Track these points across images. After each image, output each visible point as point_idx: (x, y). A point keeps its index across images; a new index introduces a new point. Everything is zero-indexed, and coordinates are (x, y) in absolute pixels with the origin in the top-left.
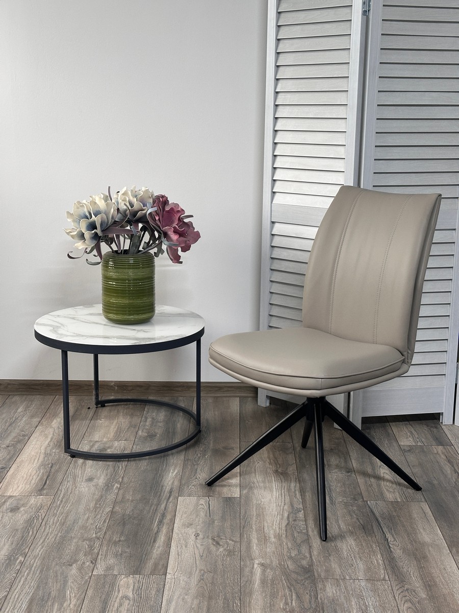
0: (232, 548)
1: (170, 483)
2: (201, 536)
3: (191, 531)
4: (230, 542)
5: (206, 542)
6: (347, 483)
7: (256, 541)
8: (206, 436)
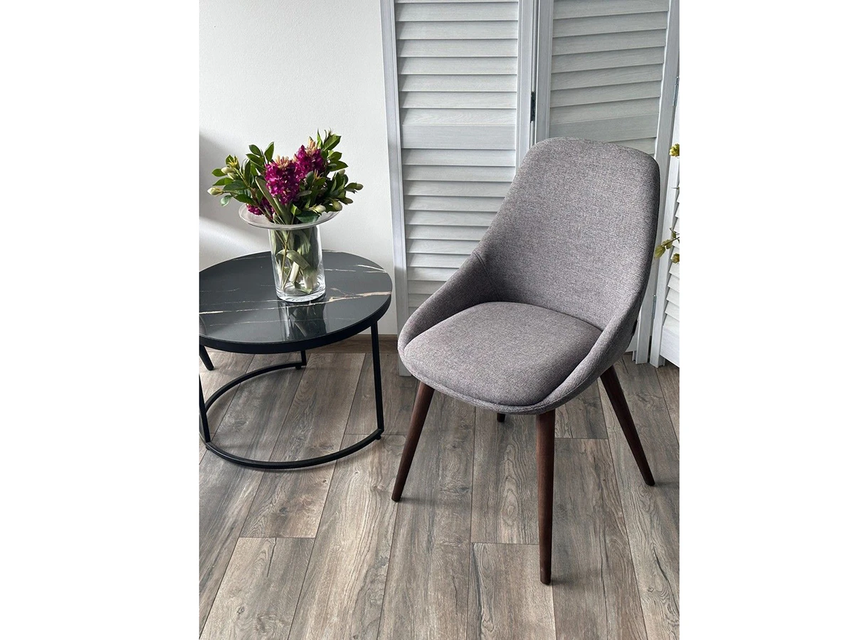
1: (236, 513)
2: (246, 613)
3: (235, 602)
4: (280, 625)
5: (248, 625)
7: (313, 621)
8: (306, 423)
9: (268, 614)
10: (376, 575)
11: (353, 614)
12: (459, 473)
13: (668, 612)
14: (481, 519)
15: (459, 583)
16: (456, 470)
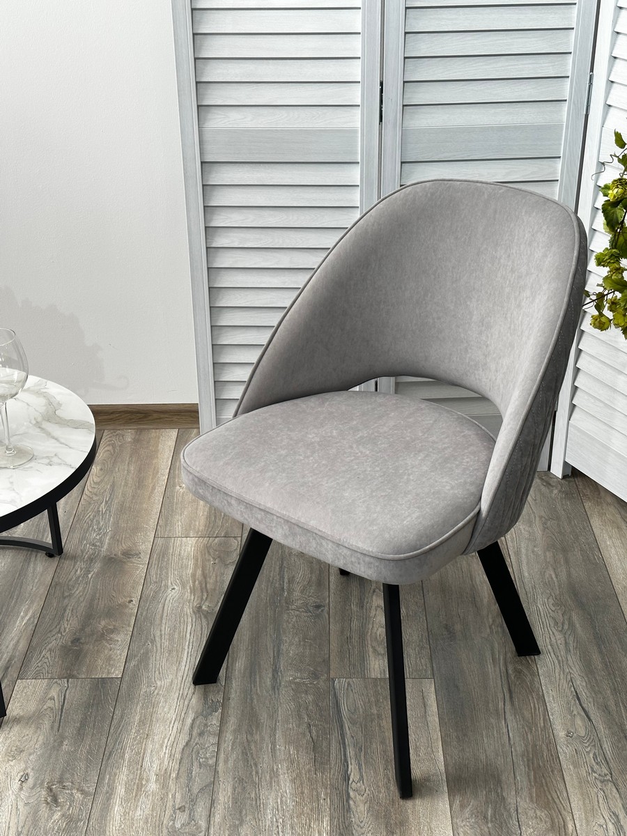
0: (76, 812)
1: (11, 646)
2: (31, 781)
3: (16, 768)
4: (78, 795)
5: (36, 797)
6: (311, 634)
7: (123, 790)
8: (102, 524)
9: (61, 781)
10: (206, 725)
11: (177, 778)
12: (311, 586)
13: (594, 764)
14: (342, 647)
15: (317, 732)
16: (305, 583)
